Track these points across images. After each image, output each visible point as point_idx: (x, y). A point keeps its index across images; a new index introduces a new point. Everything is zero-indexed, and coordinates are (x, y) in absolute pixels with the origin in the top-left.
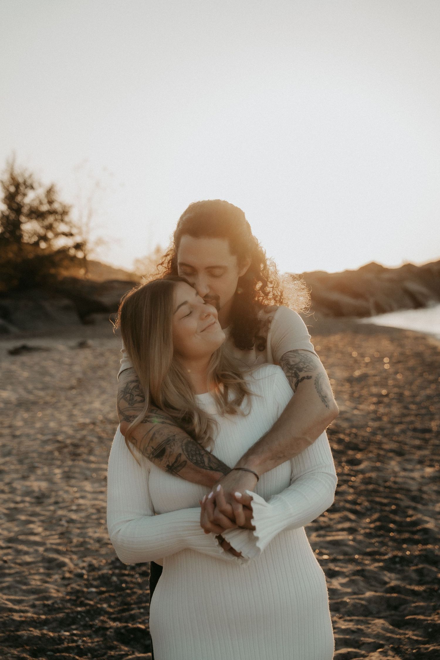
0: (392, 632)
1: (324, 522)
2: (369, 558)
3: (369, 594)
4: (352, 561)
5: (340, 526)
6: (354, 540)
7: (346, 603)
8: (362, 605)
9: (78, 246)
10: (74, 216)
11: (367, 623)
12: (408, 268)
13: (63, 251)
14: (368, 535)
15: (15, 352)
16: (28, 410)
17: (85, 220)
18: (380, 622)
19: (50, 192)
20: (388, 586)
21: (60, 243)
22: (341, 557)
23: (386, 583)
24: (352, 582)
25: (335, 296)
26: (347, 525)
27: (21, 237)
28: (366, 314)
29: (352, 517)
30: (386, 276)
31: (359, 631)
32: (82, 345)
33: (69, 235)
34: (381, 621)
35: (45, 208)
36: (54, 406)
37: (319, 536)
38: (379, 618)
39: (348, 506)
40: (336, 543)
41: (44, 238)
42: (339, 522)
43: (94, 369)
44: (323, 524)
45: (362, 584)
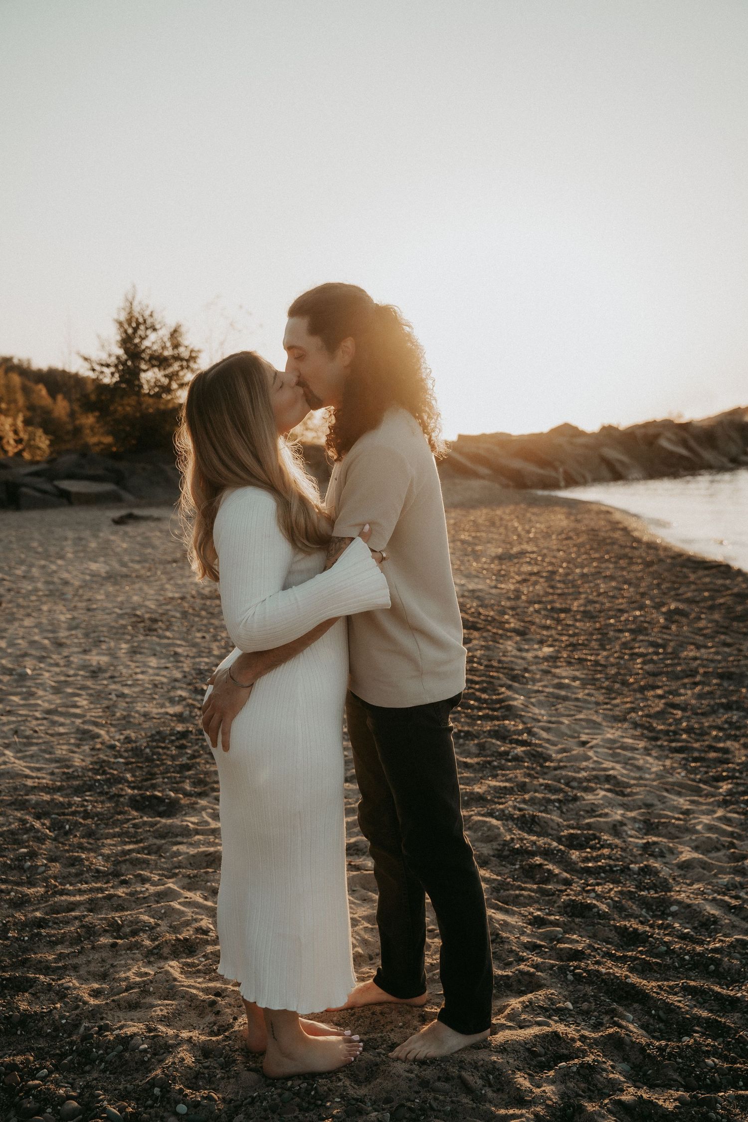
15: (117, 522)
19: (175, 334)
27: (141, 387)
28: (556, 486)
30: (582, 441)
35: (169, 352)
41: (167, 389)
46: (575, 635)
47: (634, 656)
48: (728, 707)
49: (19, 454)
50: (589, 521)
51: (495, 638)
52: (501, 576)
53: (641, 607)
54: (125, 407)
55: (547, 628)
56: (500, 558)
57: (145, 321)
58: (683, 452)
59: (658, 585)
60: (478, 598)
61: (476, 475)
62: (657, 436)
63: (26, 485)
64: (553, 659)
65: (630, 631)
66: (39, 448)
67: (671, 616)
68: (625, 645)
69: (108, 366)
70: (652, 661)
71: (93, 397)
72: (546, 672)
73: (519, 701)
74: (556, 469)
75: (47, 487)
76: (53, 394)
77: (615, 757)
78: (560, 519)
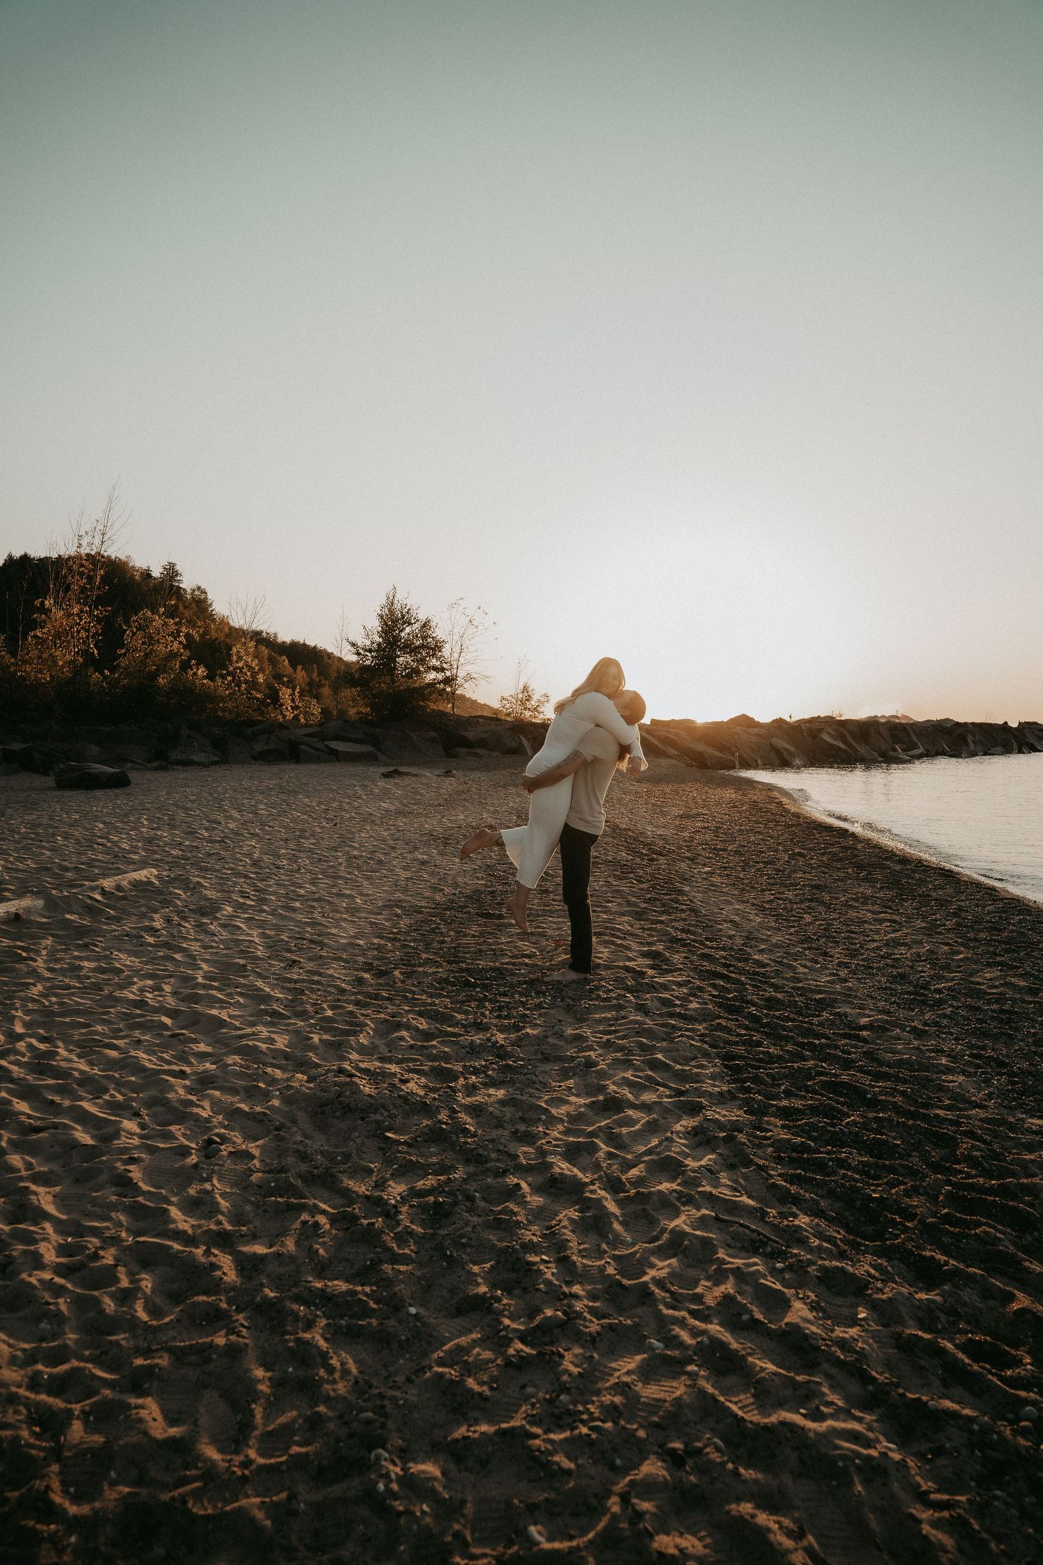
9: (448, 681)
10: (446, 651)
12: (779, 723)
13: (432, 685)
15: (386, 776)
16: (405, 816)
17: (456, 655)
19: (426, 625)
21: (432, 676)
25: (700, 747)
27: (395, 668)
28: (732, 767)
30: (756, 731)
32: (448, 773)
33: (440, 669)
35: (419, 642)
36: (426, 816)
41: (417, 672)
43: (458, 793)
46: (727, 862)
47: (762, 875)
48: (811, 900)
49: (296, 718)
50: (755, 796)
51: (674, 860)
52: (681, 828)
53: (776, 851)
54: (383, 685)
55: (710, 858)
56: (681, 817)
57: (403, 617)
58: (841, 745)
59: (792, 839)
60: (664, 839)
61: (666, 755)
62: (820, 730)
63: (303, 743)
64: (710, 873)
65: (763, 862)
66: (313, 714)
67: (792, 856)
68: (759, 870)
69: (370, 651)
70: (774, 878)
71: (357, 675)
72: (705, 879)
73: (687, 889)
74: (733, 754)
75: (320, 746)
76: (293, 665)
77: (737, 915)
78: (730, 794)
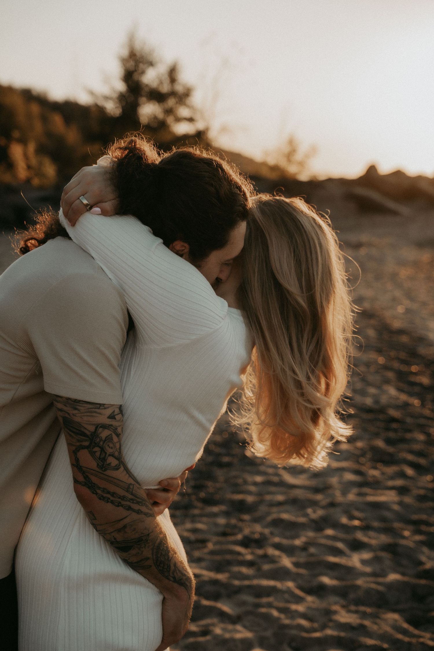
0: (405, 632)
1: (374, 476)
2: (411, 527)
3: (393, 577)
4: (388, 530)
5: (390, 483)
6: (400, 503)
7: (358, 587)
8: (378, 592)
11: (375, 616)
14: (421, 498)
18: (393, 616)
19: (172, 71)
20: (421, 568)
22: (376, 524)
23: (421, 563)
24: (377, 559)
26: (399, 482)
29: (410, 472)
31: (361, 629)
33: (191, 120)
34: (396, 616)
35: (165, 88)
37: (360, 494)
38: (394, 611)
39: (410, 457)
40: (377, 506)
42: (392, 478)
44: (370, 479)
45: (388, 563)
